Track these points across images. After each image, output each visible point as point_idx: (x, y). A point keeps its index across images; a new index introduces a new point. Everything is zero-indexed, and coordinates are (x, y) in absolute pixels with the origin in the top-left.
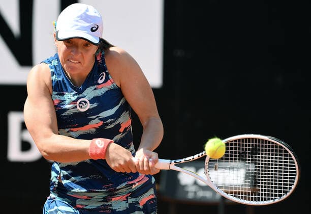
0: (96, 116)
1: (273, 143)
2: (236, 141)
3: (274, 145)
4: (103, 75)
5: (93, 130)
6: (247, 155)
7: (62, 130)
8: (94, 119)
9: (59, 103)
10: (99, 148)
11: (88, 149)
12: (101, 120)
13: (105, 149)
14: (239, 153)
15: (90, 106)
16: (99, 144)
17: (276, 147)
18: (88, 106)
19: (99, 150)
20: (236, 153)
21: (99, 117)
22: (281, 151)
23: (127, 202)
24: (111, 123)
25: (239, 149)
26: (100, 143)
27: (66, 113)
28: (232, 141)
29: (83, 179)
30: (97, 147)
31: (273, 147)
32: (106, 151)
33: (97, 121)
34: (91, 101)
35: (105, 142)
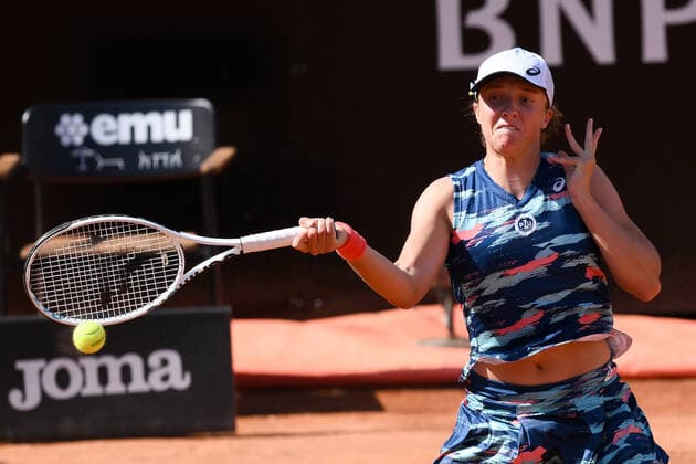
0: (547, 243)
4: (561, 180)
15: (537, 226)
21: (552, 244)
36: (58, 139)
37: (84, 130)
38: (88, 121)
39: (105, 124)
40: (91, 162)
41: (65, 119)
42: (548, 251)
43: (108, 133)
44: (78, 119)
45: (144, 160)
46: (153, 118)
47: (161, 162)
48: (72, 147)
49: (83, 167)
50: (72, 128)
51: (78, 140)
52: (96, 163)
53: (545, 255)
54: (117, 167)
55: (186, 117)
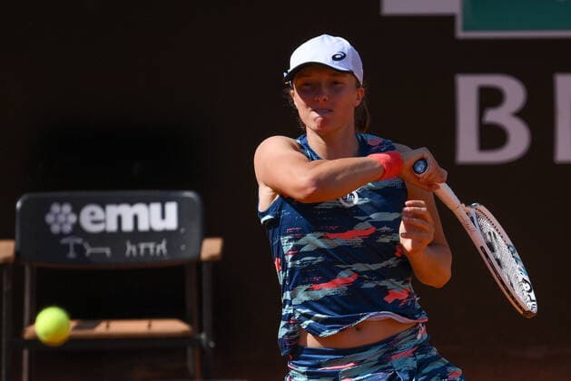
0: (366, 217)
5: (359, 241)
12: (373, 224)
15: (359, 201)
18: (356, 201)
21: (371, 219)
23: (415, 359)
24: (387, 233)
36: (48, 226)
37: (73, 219)
38: (77, 210)
39: (92, 214)
40: (79, 249)
41: (55, 208)
42: (367, 224)
43: (96, 222)
44: (67, 208)
45: (130, 248)
46: (140, 209)
47: (147, 250)
48: (62, 235)
49: (72, 255)
50: (61, 217)
51: (68, 228)
52: (85, 251)
53: (363, 228)
54: (105, 254)
55: (172, 208)
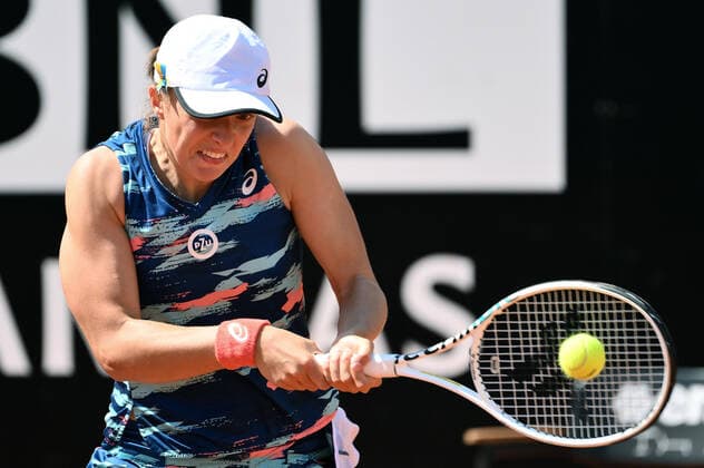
0: (232, 271)
1: (610, 298)
2: (530, 299)
3: (613, 302)
4: (252, 174)
5: (224, 305)
6: (559, 330)
7: (150, 309)
8: (227, 278)
9: (143, 246)
10: (238, 344)
11: (213, 348)
12: (244, 278)
13: (252, 343)
14: (541, 326)
15: (220, 247)
16: (237, 333)
17: (619, 307)
18: (215, 247)
19: (239, 348)
20: (533, 326)
21: (240, 272)
22: (629, 316)
23: (286, 463)
24: (266, 287)
25: (540, 317)
26: (238, 331)
27: (163, 267)
28: (523, 300)
29: (186, 428)
30: (233, 344)
31: (611, 307)
32: (255, 348)
33: (234, 281)
34: (222, 236)
35: (250, 328)
